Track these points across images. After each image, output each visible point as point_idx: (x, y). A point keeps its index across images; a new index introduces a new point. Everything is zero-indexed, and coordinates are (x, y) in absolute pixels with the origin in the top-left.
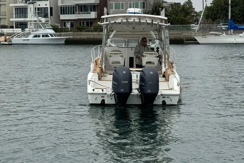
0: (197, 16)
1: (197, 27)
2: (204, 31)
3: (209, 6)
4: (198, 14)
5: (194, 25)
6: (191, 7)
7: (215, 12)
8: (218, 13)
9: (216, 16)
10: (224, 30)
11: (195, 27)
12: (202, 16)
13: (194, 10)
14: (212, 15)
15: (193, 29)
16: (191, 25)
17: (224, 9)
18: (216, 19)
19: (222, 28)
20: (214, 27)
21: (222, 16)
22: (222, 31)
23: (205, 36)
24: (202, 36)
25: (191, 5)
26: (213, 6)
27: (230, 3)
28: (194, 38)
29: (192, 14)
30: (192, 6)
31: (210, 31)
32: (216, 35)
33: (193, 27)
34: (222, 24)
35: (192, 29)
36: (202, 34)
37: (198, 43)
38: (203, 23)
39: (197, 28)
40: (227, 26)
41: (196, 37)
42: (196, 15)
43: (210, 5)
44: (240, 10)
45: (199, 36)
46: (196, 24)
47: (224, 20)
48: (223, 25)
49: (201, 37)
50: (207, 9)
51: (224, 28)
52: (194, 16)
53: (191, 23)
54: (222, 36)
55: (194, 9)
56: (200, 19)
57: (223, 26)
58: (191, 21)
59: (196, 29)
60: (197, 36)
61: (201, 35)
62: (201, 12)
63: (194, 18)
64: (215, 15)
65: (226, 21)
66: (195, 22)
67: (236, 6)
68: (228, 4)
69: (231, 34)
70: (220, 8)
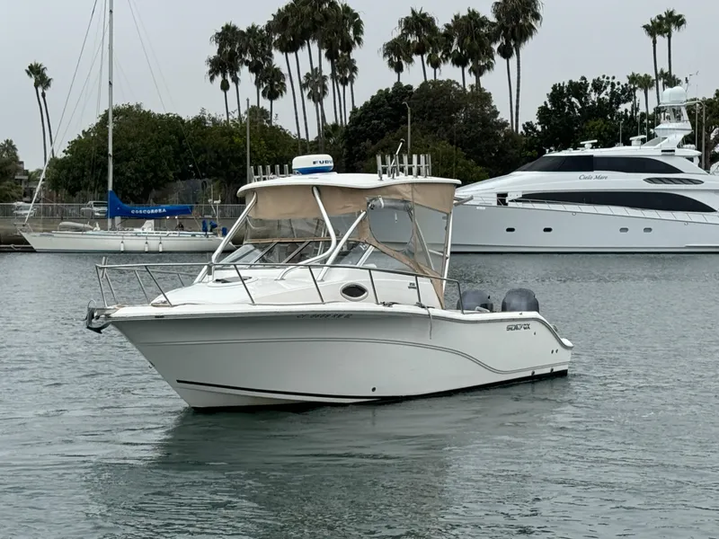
0: (29, 180)
1: (28, 209)
2: (48, 219)
3: (59, 157)
4: (32, 178)
5: (21, 203)
6: (14, 159)
7: (76, 173)
8: (83, 175)
9: (79, 182)
10: (97, 218)
11: (25, 209)
12: (41, 183)
13: (21, 165)
14: (67, 179)
15: (21, 215)
16: (15, 204)
17: (99, 166)
18: (79, 189)
19: (93, 213)
20: (74, 211)
21: (93, 183)
22: (92, 219)
23: (49, 231)
24: (44, 231)
25: (15, 154)
26: (70, 158)
27: (110, 152)
28: (21, 236)
29: (16, 177)
30: (17, 157)
31: (62, 219)
32: (77, 229)
33: (19, 208)
34: (92, 202)
35: (17, 215)
36: (44, 227)
37: (32, 251)
38: (45, 201)
39: (28, 212)
40: (105, 209)
41: (24, 235)
42: (26, 178)
43: (64, 155)
44: (136, 170)
45: (35, 231)
46: (26, 202)
47: (99, 192)
48: (96, 205)
49: (38, 234)
50: (55, 164)
51: (99, 212)
52: (21, 180)
53: (15, 199)
54: (90, 232)
55: (22, 163)
56: (37, 190)
57: (95, 209)
58: (14, 193)
59: (26, 214)
60: (29, 232)
61: (41, 229)
62: (39, 172)
63: (23, 186)
64: (74, 179)
65: (102, 198)
66: (25, 196)
67: (128, 160)
68: (106, 154)
69: (113, 228)
70: (87, 162)
